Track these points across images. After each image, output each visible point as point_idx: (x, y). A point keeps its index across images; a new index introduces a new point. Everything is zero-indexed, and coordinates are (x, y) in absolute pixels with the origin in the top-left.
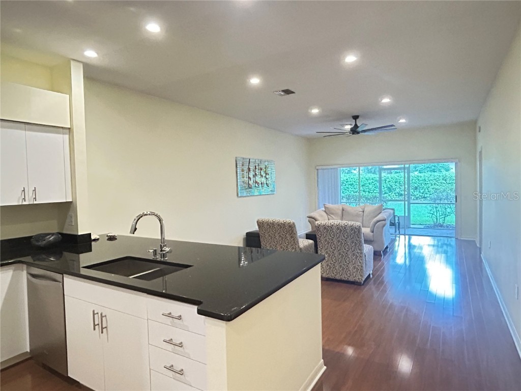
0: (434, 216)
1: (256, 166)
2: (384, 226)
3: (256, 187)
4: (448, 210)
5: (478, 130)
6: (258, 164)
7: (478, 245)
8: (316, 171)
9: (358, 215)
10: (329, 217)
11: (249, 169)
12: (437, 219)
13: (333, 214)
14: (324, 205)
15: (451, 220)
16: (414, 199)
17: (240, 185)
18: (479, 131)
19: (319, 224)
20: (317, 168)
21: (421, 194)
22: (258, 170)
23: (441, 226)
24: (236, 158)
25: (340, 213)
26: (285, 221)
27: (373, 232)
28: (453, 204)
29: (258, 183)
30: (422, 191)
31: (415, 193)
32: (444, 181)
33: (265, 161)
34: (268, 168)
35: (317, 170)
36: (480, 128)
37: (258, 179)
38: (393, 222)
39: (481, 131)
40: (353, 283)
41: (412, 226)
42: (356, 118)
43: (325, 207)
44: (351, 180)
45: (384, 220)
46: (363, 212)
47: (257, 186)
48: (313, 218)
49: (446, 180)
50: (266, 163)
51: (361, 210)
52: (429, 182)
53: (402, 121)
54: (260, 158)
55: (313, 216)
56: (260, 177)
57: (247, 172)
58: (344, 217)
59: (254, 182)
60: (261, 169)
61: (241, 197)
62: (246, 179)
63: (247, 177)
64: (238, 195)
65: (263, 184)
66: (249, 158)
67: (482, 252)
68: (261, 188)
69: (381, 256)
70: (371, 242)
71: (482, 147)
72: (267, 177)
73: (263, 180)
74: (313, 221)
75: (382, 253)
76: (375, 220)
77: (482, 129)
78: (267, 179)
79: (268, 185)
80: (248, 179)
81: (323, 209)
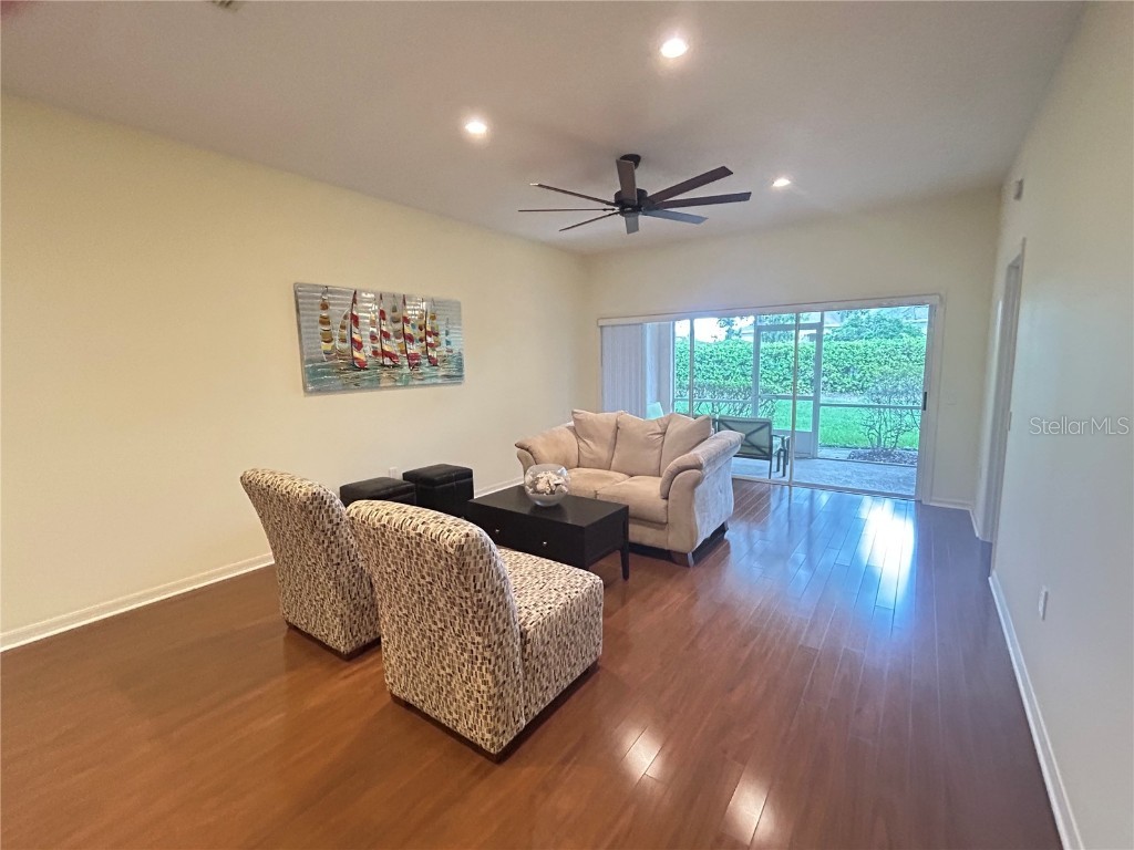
0: (873, 431)
2: (697, 482)
3: (383, 365)
4: (908, 419)
5: (1011, 191)
7: (979, 534)
8: (599, 330)
9: (648, 444)
10: (582, 444)
11: (355, 319)
12: (879, 441)
13: (590, 437)
14: (573, 413)
15: (911, 439)
16: (841, 392)
18: (1018, 196)
20: (602, 323)
21: (856, 383)
23: (888, 454)
25: (609, 435)
27: (667, 498)
28: (917, 408)
29: (391, 356)
30: (858, 376)
31: (845, 380)
32: (905, 357)
35: (602, 327)
36: (1021, 183)
38: (767, 450)
39: (1025, 192)
40: (473, 745)
41: (822, 452)
43: (576, 420)
44: (720, 353)
45: (699, 467)
46: (664, 434)
47: (387, 361)
48: (527, 450)
49: (908, 355)
51: (659, 430)
52: (873, 359)
53: (782, 183)
55: (528, 445)
56: (402, 340)
57: (343, 327)
58: (617, 446)
59: (375, 353)
60: (406, 320)
61: (319, 391)
62: (339, 345)
63: (343, 340)
64: (305, 387)
65: (413, 360)
66: (355, 287)
67: (994, 573)
68: (406, 370)
69: (688, 566)
70: (660, 525)
71: (1024, 240)
72: (429, 340)
73: (414, 349)
74: (526, 458)
75: (690, 555)
76: (672, 465)
77: (1026, 186)
78: (431, 345)
79: (433, 362)
80: (347, 346)
81: (572, 423)
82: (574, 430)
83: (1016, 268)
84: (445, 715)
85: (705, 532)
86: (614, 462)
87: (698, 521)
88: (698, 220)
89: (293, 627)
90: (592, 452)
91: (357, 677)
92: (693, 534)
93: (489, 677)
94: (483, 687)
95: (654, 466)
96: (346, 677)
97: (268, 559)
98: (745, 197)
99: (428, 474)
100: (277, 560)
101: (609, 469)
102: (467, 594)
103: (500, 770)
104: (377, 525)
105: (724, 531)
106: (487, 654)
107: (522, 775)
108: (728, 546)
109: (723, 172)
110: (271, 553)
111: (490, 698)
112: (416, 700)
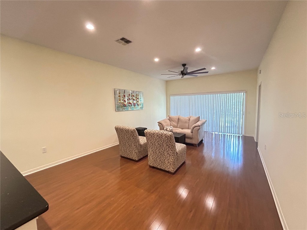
1: (129, 94)
2: (199, 129)
3: (129, 106)
6: (131, 93)
7: (255, 141)
9: (186, 122)
10: (171, 122)
11: (124, 96)
13: (172, 121)
14: (169, 116)
17: (117, 105)
18: (260, 73)
19: (147, 131)
22: (131, 96)
24: (115, 89)
25: (177, 121)
26: (129, 128)
27: (192, 133)
29: (131, 104)
33: (136, 92)
34: (138, 95)
36: (260, 71)
37: (131, 101)
39: (261, 72)
40: (168, 172)
42: (184, 65)
45: (199, 126)
46: (189, 120)
47: (130, 105)
50: (137, 93)
51: (188, 119)
53: (213, 68)
54: (133, 90)
55: (161, 122)
56: (133, 100)
57: (122, 98)
58: (179, 123)
59: (128, 103)
60: (133, 96)
61: (118, 111)
62: (122, 101)
63: (122, 100)
64: (116, 110)
65: (134, 104)
66: (125, 89)
67: (258, 147)
68: (133, 106)
69: (197, 147)
70: (191, 138)
71: (261, 82)
72: (138, 100)
73: (135, 102)
74: (160, 125)
75: (197, 145)
76: (193, 126)
77: (262, 71)
78: (138, 101)
79: (138, 105)
80: (123, 101)
81: (168, 118)
82: (169, 119)
83: (260, 86)
84: (163, 167)
85: (200, 140)
86: (178, 126)
87: (199, 138)
88: (197, 76)
89: (122, 157)
90: (173, 124)
91: (140, 164)
92: (198, 140)
93: (173, 159)
94: (172, 160)
95: (188, 127)
96: (138, 164)
97: (118, 143)
98: (207, 72)
99: (139, 129)
100: (120, 143)
101: (177, 128)
102: (170, 144)
103: (174, 175)
104: (153, 133)
105: (203, 141)
106: (173, 154)
107: (178, 176)
108: (203, 144)
109: (205, 69)
110: (119, 142)
111: (173, 162)
112: (155, 165)
